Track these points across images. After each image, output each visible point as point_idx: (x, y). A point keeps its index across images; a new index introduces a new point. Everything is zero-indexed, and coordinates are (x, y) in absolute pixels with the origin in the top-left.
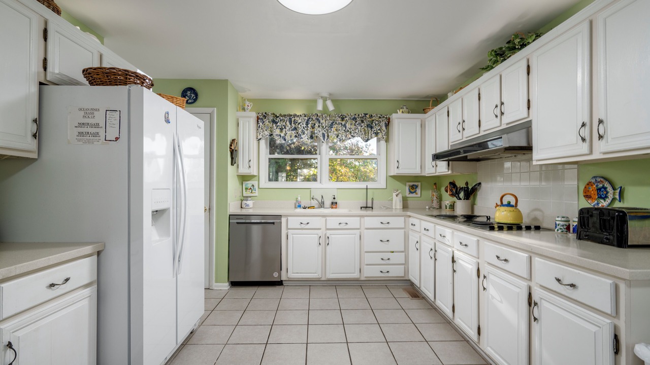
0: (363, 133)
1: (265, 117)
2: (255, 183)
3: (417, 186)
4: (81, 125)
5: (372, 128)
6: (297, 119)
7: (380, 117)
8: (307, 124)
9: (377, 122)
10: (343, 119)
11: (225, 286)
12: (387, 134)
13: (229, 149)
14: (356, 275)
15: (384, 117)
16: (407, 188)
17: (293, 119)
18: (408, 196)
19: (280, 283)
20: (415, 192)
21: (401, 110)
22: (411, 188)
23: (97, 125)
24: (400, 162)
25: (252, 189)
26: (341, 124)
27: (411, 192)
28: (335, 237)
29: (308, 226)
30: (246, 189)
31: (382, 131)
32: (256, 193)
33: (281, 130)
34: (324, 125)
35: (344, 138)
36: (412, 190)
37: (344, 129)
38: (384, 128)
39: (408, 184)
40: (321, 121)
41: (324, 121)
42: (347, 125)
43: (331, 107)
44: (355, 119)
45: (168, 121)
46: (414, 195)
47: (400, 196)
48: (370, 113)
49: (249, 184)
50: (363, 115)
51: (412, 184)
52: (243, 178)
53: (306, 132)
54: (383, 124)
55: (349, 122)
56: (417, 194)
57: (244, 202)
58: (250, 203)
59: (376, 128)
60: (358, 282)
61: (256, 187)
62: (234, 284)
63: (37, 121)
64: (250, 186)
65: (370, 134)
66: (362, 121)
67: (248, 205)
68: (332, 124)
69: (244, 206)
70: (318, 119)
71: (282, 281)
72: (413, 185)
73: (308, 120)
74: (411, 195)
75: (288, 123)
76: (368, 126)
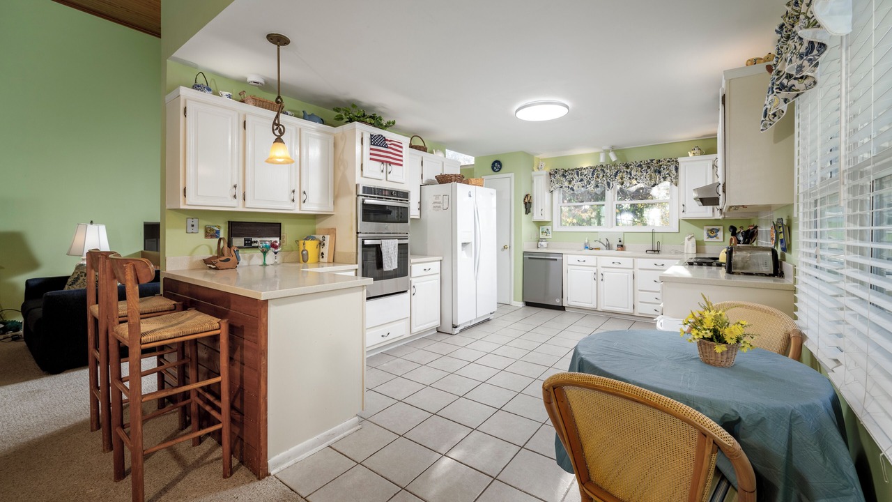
0: (648, 179)
1: (556, 172)
2: (549, 227)
3: (718, 230)
4: (435, 203)
5: (660, 172)
6: (583, 171)
7: (669, 161)
8: (593, 174)
9: (665, 167)
10: (627, 167)
11: (520, 304)
12: (677, 177)
13: (523, 202)
14: (630, 310)
15: (673, 161)
16: (705, 233)
17: (580, 172)
18: (705, 240)
19: (562, 308)
20: (715, 236)
21: (693, 152)
22: (709, 232)
23: (440, 203)
24: (687, 205)
25: (547, 232)
26: (627, 172)
27: (710, 236)
28: (609, 274)
29: (585, 263)
30: (542, 232)
31: (672, 175)
32: (550, 236)
33: (570, 182)
34: (608, 174)
35: (628, 185)
36: (711, 235)
37: (629, 176)
38: (674, 172)
39: (705, 227)
40: (606, 171)
41: (609, 171)
42: (632, 172)
43: (614, 159)
44: (640, 166)
45: (470, 196)
46: (714, 240)
47: (693, 240)
48: (657, 158)
49: (545, 228)
50: (649, 161)
51: (711, 227)
52: (539, 224)
53: (592, 182)
54: (673, 168)
55: (635, 169)
56: (718, 238)
57: (540, 243)
58: (544, 244)
59: (664, 173)
60: (634, 317)
61: (550, 231)
62: (528, 304)
63: (420, 203)
64: (545, 230)
65: (658, 179)
66: (649, 167)
67: (542, 246)
68: (617, 172)
69: (539, 246)
70: (603, 170)
71: (564, 307)
72: (713, 229)
73: (594, 171)
74: (710, 240)
75: (576, 175)
76: (655, 171)
